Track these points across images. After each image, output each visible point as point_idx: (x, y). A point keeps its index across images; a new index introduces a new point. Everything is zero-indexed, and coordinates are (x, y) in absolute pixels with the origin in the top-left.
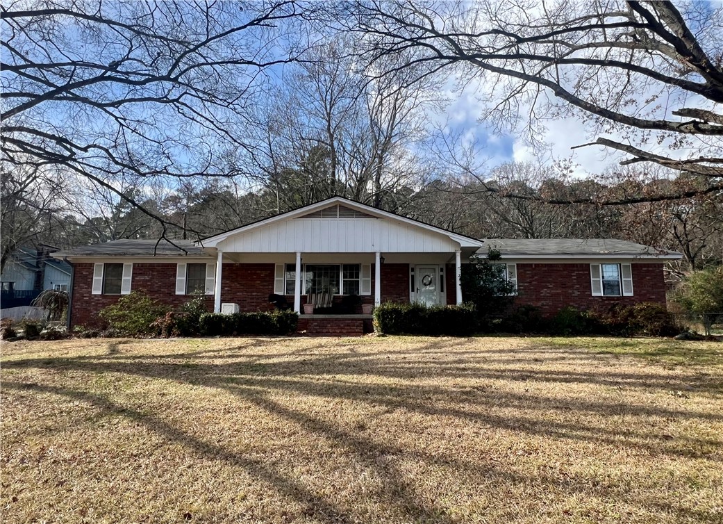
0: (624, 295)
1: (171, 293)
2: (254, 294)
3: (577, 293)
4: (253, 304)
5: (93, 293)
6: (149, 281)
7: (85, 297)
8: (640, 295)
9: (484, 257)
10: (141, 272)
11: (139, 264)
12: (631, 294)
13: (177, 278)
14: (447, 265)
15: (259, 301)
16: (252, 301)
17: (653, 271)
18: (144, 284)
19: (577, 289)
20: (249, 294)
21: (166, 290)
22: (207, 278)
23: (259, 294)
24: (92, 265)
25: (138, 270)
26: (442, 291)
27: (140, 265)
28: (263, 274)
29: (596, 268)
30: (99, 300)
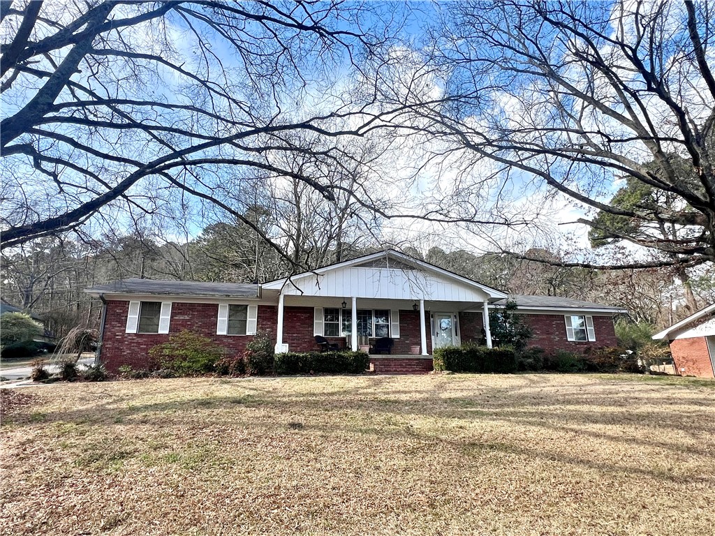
0: (590, 340)
1: (212, 334)
2: (295, 335)
3: (557, 339)
4: (294, 345)
5: (128, 331)
6: (189, 320)
7: (118, 335)
8: (600, 341)
9: (503, 307)
10: (180, 311)
11: (178, 303)
12: (594, 340)
13: (218, 319)
14: (460, 313)
15: (300, 342)
16: (293, 342)
17: (607, 322)
18: (184, 324)
19: (557, 335)
20: (290, 335)
21: (206, 330)
22: (248, 319)
23: (299, 335)
24: (127, 303)
25: (177, 309)
26: (456, 335)
27: (180, 305)
28: (303, 316)
29: (569, 318)
30: (134, 339)
